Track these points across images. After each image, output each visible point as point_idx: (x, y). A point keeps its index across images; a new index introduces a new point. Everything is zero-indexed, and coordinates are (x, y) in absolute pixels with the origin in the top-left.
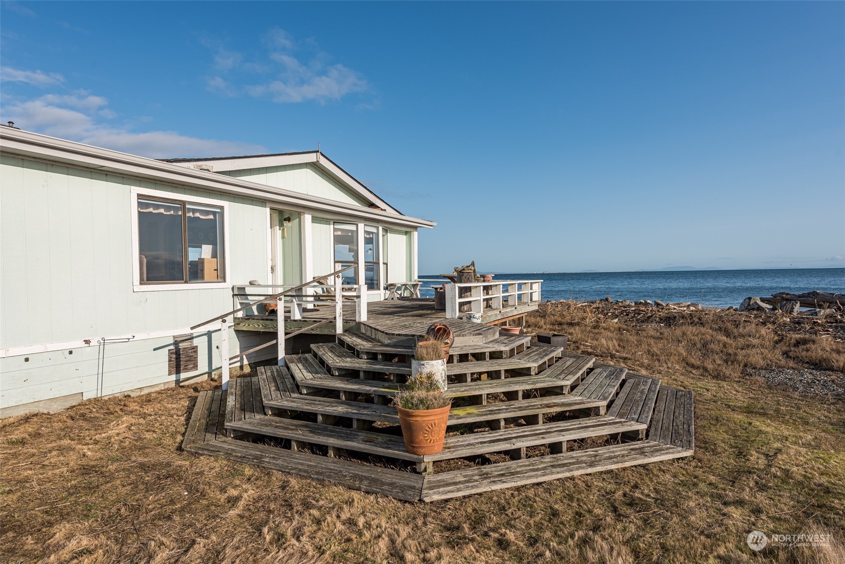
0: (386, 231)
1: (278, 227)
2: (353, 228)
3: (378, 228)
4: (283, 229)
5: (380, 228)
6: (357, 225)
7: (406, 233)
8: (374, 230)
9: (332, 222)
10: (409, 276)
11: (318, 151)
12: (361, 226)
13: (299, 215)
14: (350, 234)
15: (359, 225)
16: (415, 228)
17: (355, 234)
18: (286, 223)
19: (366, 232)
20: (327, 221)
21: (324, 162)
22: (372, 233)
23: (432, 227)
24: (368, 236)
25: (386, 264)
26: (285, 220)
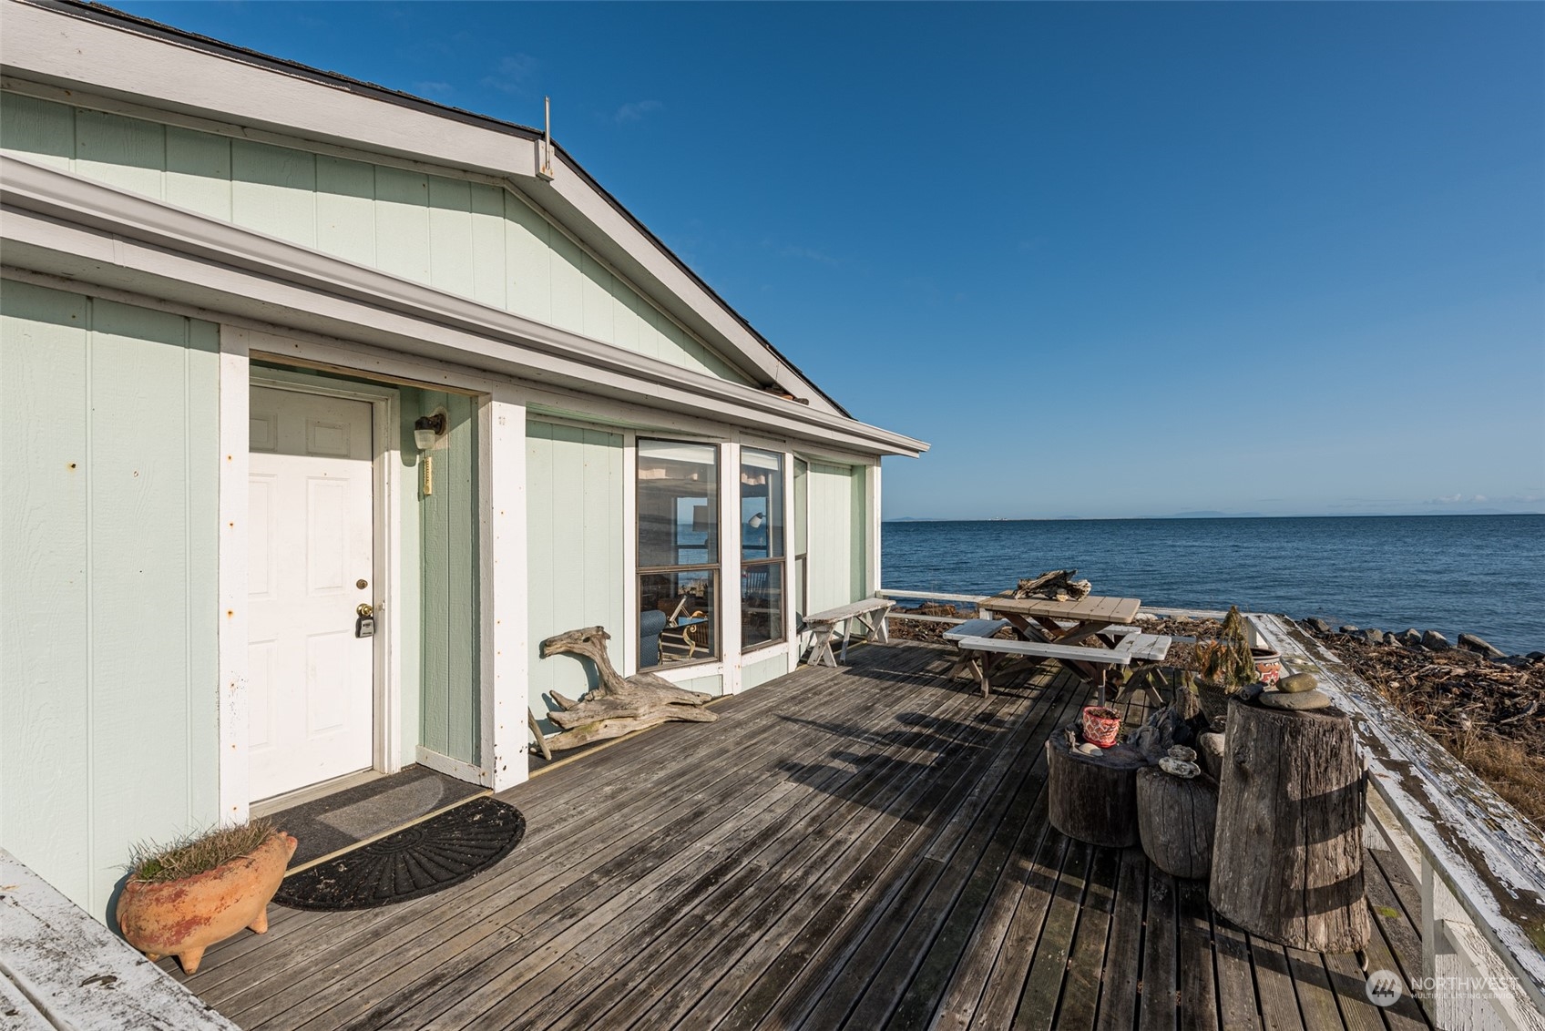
0: (802, 464)
1: (396, 455)
2: (703, 456)
3: (781, 457)
4: (423, 464)
5: (789, 458)
6: (718, 448)
7: (852, 470)
8: (770, 463)
9: (630, 438)
10: (858, 582)
11: (543, 136)
12: (731, 453)
13: (474, 402)
14: (695, 477)
15: (725, 447)
16: (875, 456)
17: (711, 475)
18: (423, 439)
19: (744, 469)
20: (610, 435)
21: (567, 185)
22: (766, 472)
23: (917, 455)
24: (752, 482)
25: (802, 558)
26: (420, 425)
